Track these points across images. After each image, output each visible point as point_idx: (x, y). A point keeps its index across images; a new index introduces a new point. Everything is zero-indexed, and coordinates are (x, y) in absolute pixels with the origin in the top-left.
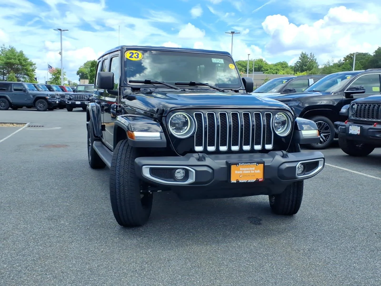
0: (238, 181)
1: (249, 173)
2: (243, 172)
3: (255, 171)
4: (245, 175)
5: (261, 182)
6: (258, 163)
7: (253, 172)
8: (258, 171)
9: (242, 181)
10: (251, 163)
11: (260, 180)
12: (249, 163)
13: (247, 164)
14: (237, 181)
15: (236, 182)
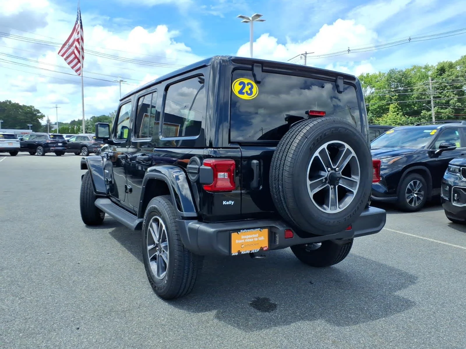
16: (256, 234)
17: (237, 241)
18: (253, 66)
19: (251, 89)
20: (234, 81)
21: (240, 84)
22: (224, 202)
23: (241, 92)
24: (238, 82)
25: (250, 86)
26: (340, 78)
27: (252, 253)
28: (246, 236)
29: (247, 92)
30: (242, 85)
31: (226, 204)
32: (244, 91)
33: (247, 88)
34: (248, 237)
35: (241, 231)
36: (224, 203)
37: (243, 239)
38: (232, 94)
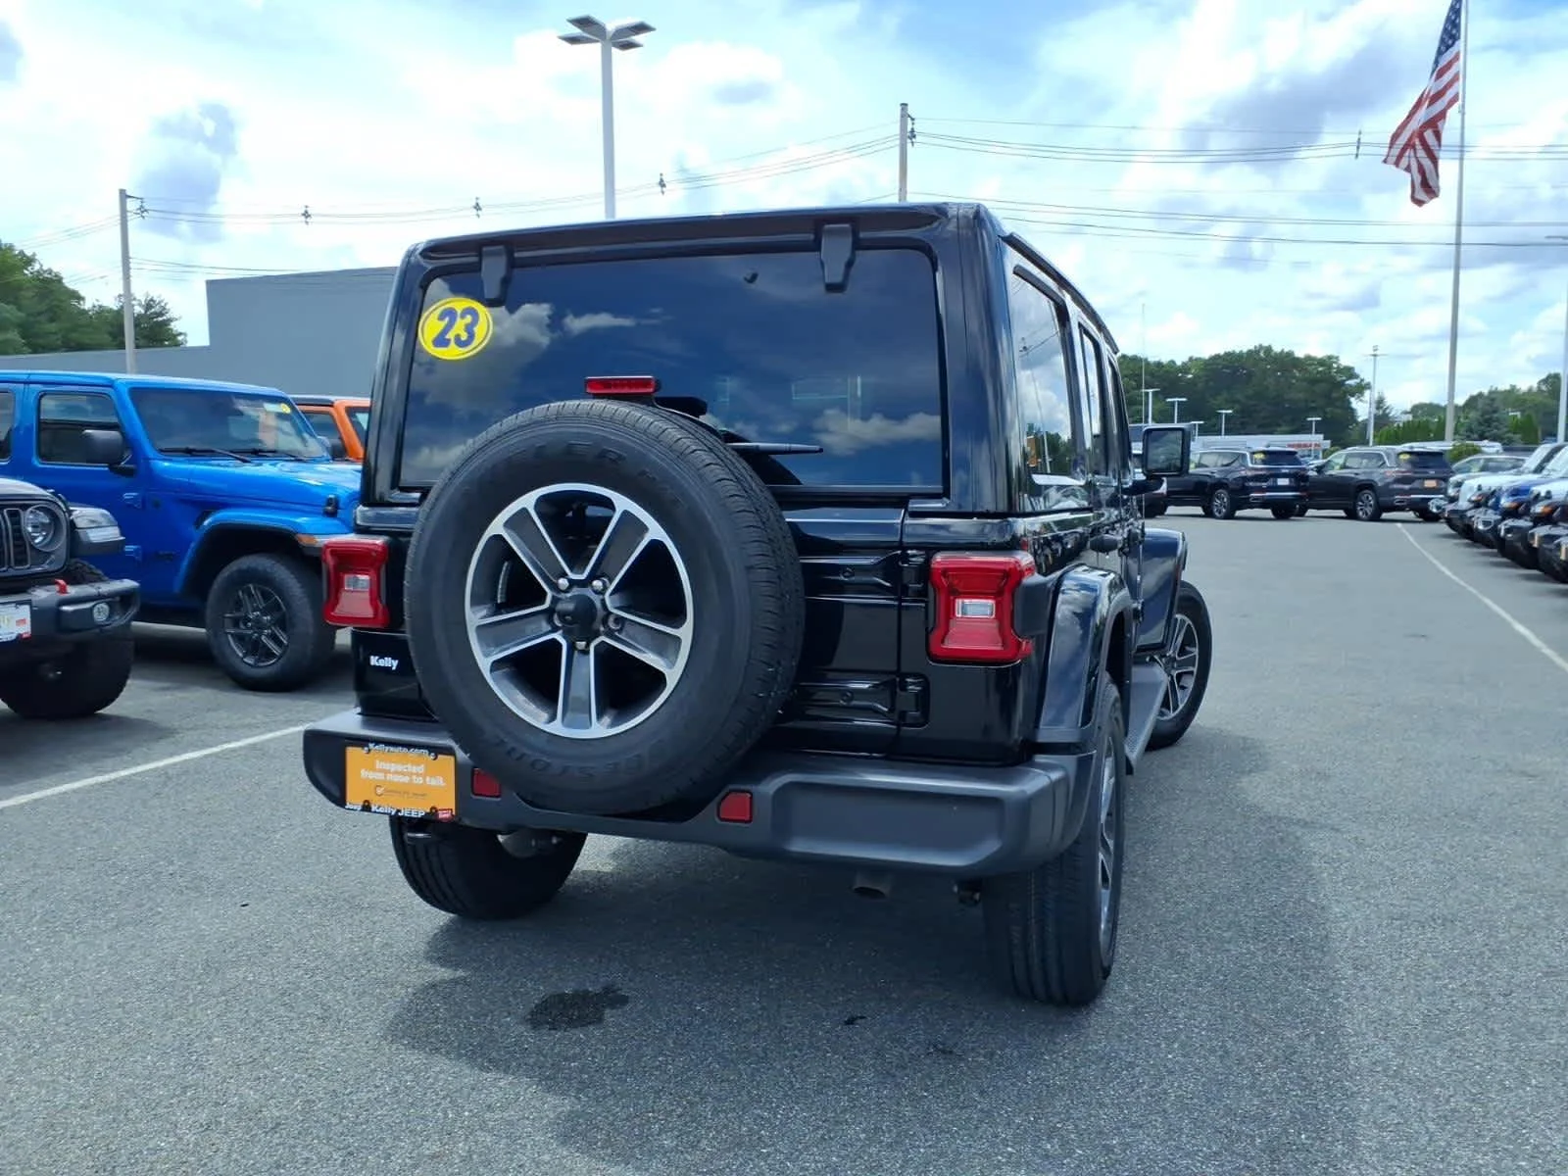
16: (419, 765)
17: (364, 773)
18: (480, 255)
19: (469, 330)
20: (426, 310)
21: (441, 318)
22: (372, 657)
23: (441, 341)
24: (438, 311)
25: (469, 319)
26: (831, 232)
27: (403, 817)
28: (388, 765)
29: (458, 339)
30: (447, 319)
31: (377, 664)
32: (451, 335)
33: (459, 328)
34: (393, 767)
35: (371, 745)
36: (374, 661)
37: (380, 771)
38: (417, 347)
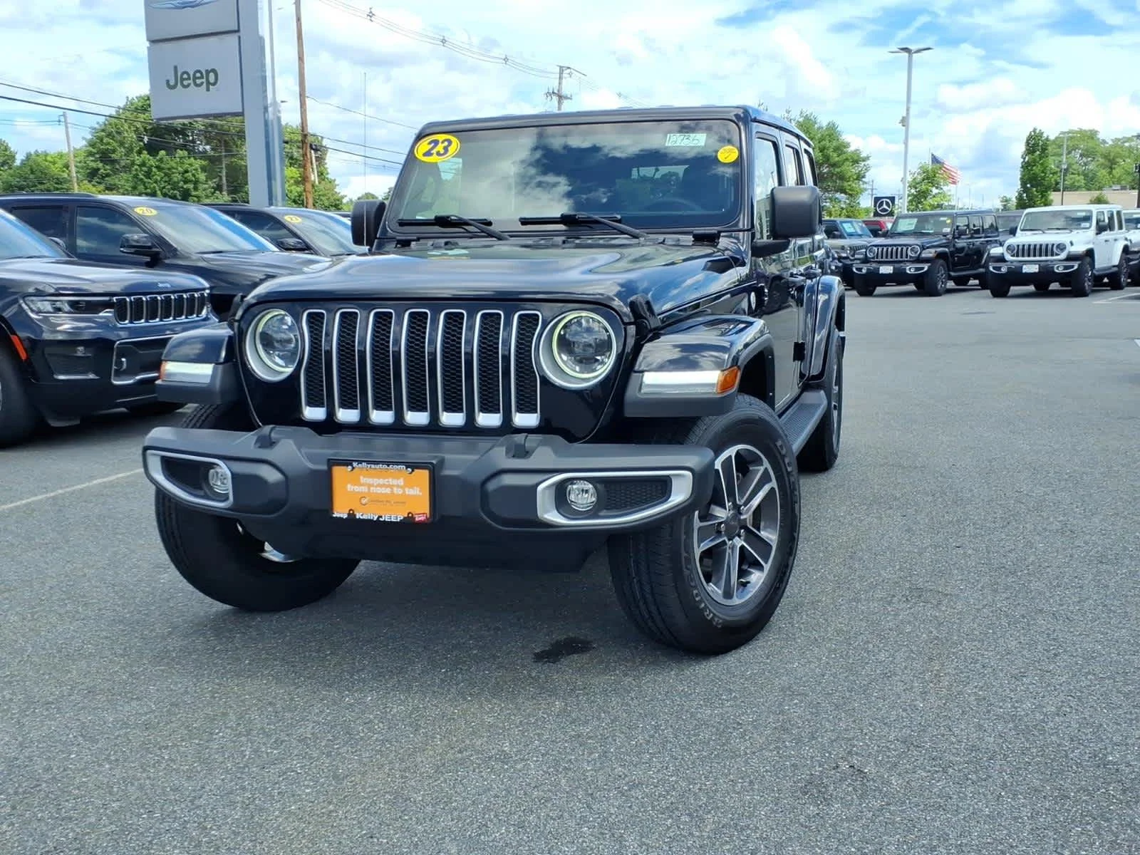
0: (351, 516)
1: (386, 494)
2: (369, 489)
3: (407, 490)
4: (377, 500)
5: (420, 523)
6: (413, 466)
7: (400, 491)
8: (415, 492)
9: (365, 517)
10: (388, 466)
11: (417, 519)
12: (383, 463)
13: (378, 467)
14: (349, 514)
15: (345, 516)
